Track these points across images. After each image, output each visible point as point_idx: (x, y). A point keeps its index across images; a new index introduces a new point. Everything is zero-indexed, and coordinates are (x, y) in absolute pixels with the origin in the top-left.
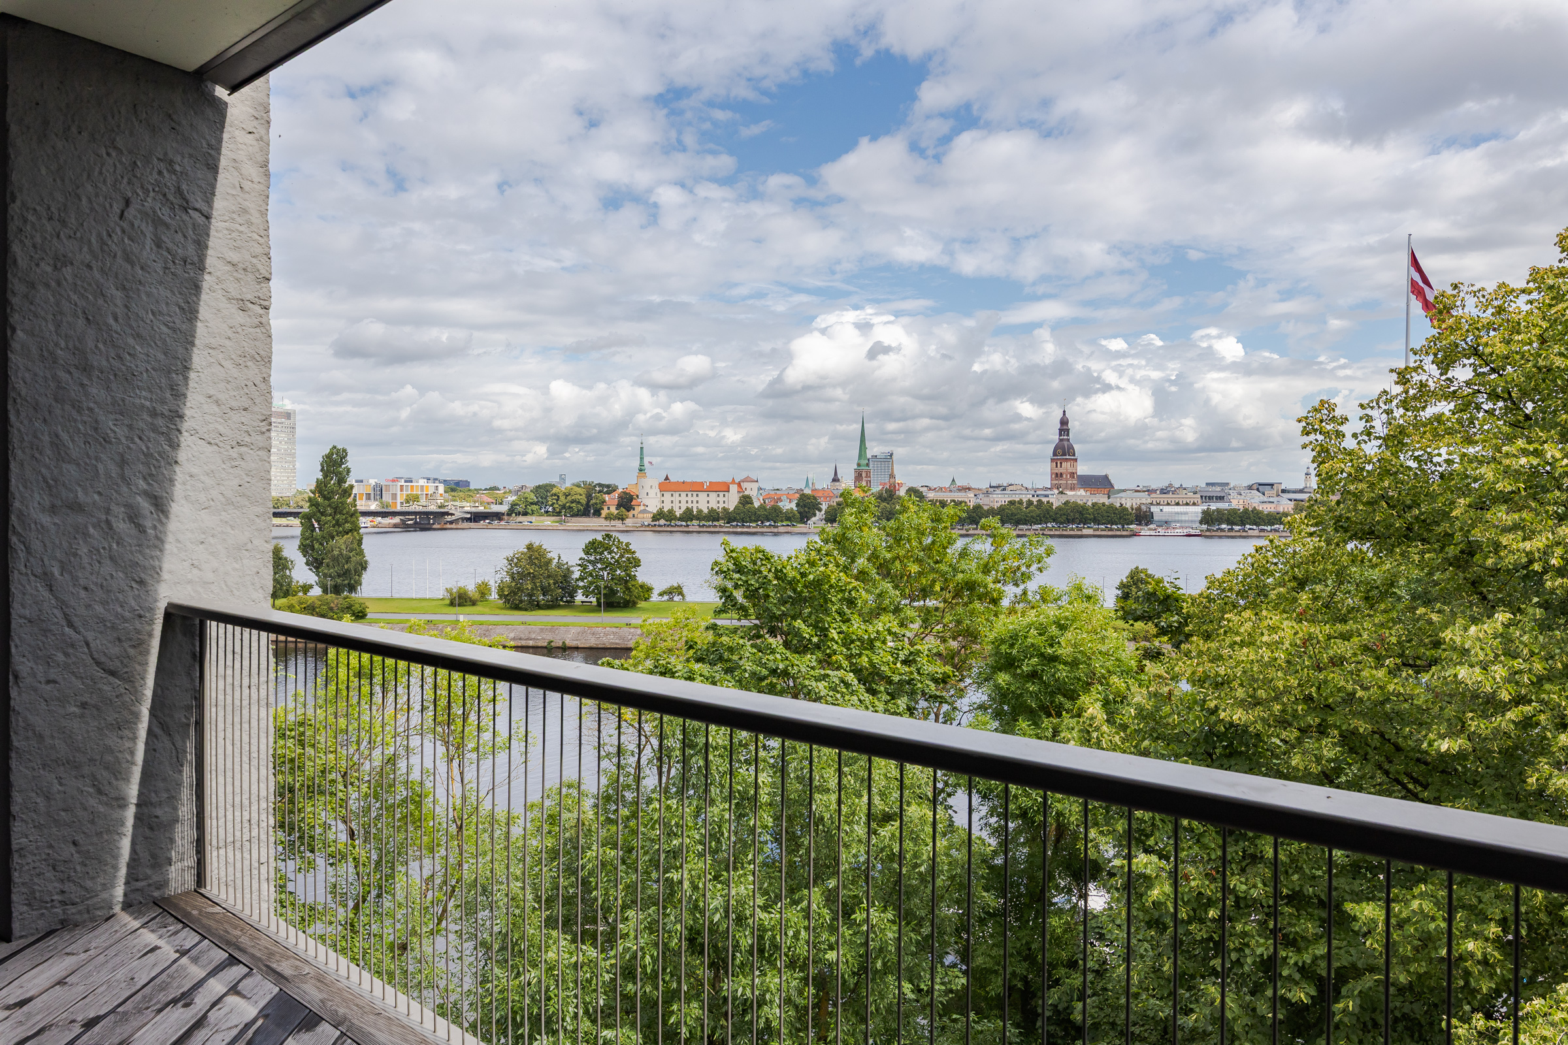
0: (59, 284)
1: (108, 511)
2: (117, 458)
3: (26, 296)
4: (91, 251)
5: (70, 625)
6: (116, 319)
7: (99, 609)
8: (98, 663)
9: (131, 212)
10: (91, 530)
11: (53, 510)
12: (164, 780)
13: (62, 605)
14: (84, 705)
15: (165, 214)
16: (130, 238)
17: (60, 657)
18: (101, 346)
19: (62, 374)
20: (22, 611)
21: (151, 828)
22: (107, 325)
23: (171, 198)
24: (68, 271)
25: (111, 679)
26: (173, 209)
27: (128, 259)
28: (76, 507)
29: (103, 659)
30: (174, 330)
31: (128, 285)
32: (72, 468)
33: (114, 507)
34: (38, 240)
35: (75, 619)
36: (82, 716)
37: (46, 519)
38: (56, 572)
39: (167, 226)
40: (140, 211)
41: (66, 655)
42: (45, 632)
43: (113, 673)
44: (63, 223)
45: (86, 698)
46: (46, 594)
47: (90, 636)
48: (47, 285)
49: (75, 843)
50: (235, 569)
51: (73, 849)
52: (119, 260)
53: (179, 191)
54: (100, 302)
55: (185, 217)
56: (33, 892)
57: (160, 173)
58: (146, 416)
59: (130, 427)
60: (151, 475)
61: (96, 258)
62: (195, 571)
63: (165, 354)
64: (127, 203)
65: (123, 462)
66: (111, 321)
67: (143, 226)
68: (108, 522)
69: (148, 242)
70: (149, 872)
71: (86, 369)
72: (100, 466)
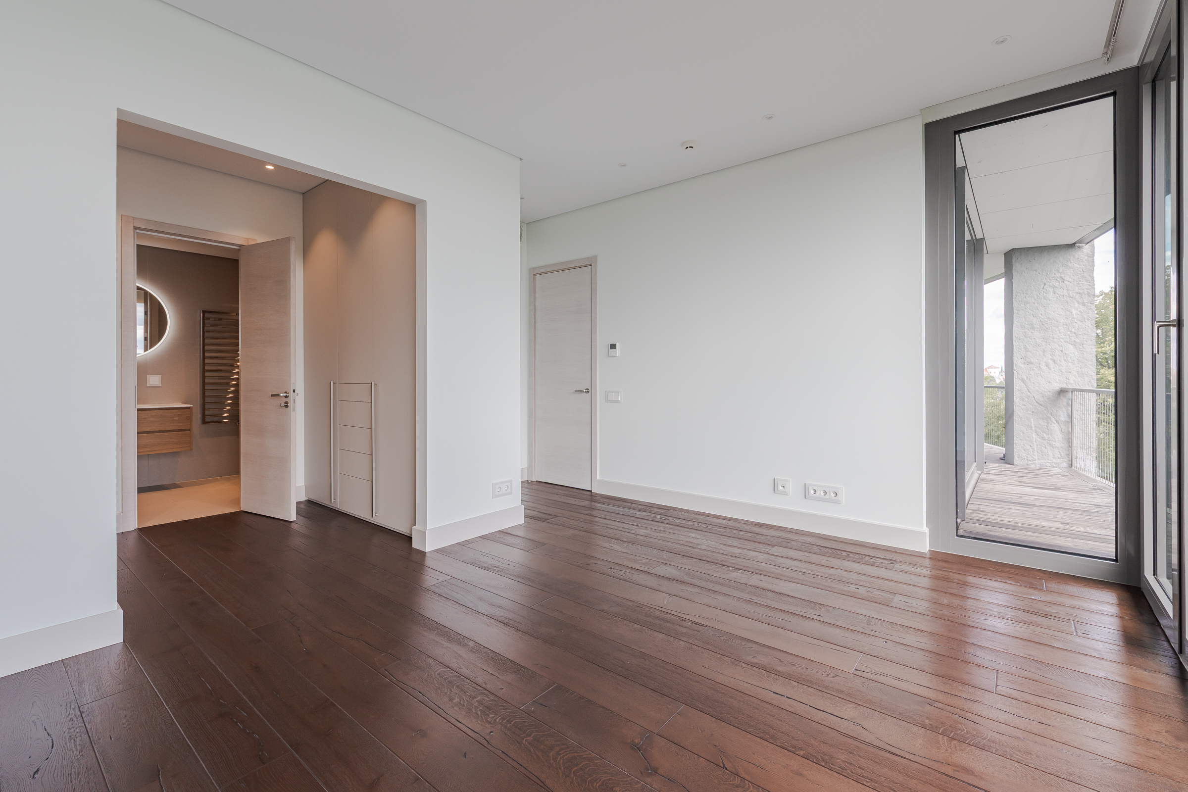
0: (1026, 309)
1: (1040, 364)
2: (1042, 350)
3: (1017, 313)
4: (1035, 299)
5: (1029, 392)
6: (1042, 315)
7: (1037, 388)
8: (1037, 402)
9: (1046, 286)
10: (1035, 368)
11: (1024, 364)
12: (1057, 435)
13: (1027, 386)
14: (1033, 412)
15: (1057, 284)
16: (1046, 293)
17: (1026, 399)
18: (1037, 322)
19: (1026, 330)
20: (1017, 388)
21: (1053, 448)
22: (1039, 316)
23: (1059, 280)
24: (1028, 306)
25: (1041, 406)
26: (1059, 283)
27: (1045, 298)
28: (1031, 363)
29: (1038, 401)
30: (1060, 315)
31: (1045, 305)
32: (1029, 353)
33: (1041, 363)
34: (1020, 299)
35: (1030, 390)
36: (1032, 415)
37: (1022, 366)
38: (1025, 379)
39: (1057, 288)
40: (1049, 286)
41: (1028, 399)
42: (1022, 393)
43: (1041, 405)
44: (1027, 294)
45: (1033, 410)
46: (1023, 384)
47: (1035, 395)
48: (1023, 310)
49: (1030, 446)
50: (1081, 380)
51: (1030, 447)
52: (1043, 299)
53: (1061, 277)
54: (1037, 311)
55: (1063, 284)
56: (1019, 455)
57: (1055, 274)
58: (1051, 339)
59: (1046, 342)
60: (1053, 354)
61: (1036, 300)
62: (1067, 380)
63: (1057, 322)
64: (1045, 284)
65: (1044, 351)
66: (1041, 316)
67: (1050, 290)
68: (1040, 367)
69: (1052, 293)
70: (1052, 459)
71: (1033, 328)
72: (1037, 353)
